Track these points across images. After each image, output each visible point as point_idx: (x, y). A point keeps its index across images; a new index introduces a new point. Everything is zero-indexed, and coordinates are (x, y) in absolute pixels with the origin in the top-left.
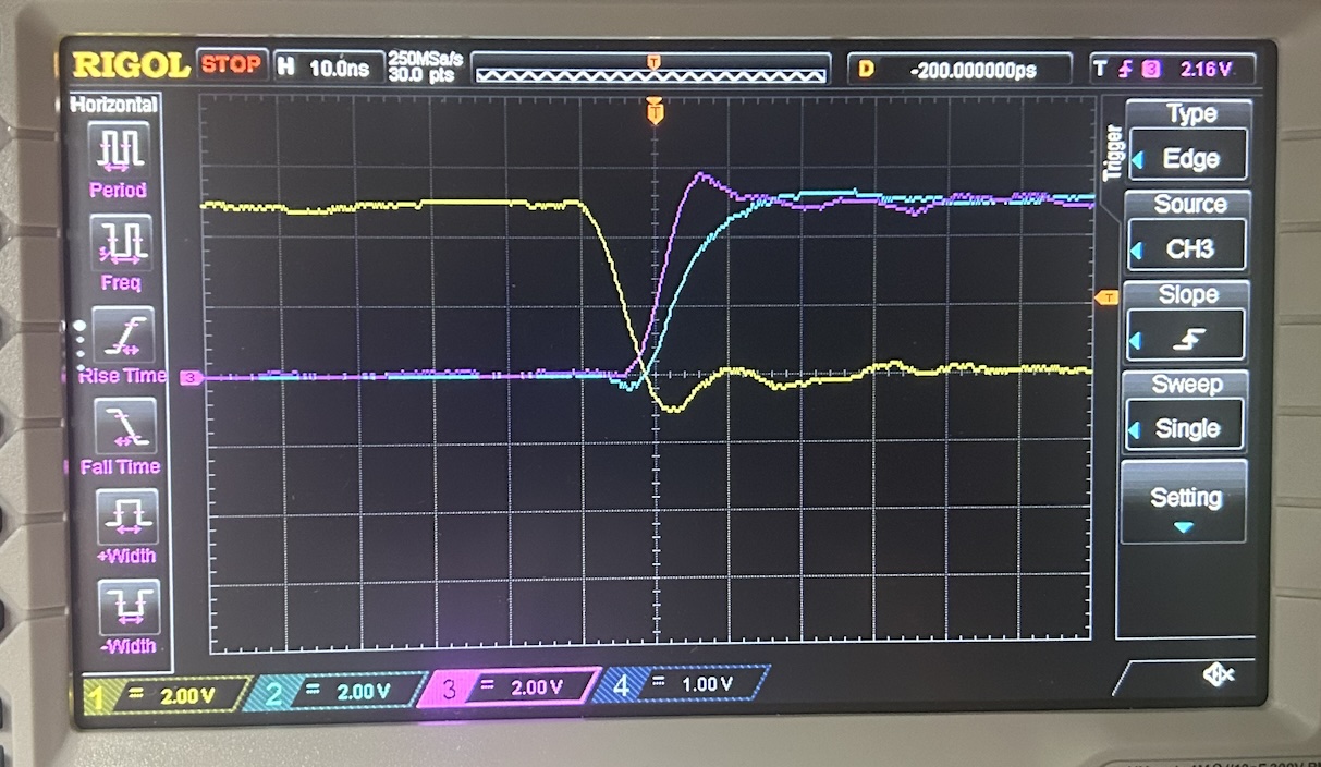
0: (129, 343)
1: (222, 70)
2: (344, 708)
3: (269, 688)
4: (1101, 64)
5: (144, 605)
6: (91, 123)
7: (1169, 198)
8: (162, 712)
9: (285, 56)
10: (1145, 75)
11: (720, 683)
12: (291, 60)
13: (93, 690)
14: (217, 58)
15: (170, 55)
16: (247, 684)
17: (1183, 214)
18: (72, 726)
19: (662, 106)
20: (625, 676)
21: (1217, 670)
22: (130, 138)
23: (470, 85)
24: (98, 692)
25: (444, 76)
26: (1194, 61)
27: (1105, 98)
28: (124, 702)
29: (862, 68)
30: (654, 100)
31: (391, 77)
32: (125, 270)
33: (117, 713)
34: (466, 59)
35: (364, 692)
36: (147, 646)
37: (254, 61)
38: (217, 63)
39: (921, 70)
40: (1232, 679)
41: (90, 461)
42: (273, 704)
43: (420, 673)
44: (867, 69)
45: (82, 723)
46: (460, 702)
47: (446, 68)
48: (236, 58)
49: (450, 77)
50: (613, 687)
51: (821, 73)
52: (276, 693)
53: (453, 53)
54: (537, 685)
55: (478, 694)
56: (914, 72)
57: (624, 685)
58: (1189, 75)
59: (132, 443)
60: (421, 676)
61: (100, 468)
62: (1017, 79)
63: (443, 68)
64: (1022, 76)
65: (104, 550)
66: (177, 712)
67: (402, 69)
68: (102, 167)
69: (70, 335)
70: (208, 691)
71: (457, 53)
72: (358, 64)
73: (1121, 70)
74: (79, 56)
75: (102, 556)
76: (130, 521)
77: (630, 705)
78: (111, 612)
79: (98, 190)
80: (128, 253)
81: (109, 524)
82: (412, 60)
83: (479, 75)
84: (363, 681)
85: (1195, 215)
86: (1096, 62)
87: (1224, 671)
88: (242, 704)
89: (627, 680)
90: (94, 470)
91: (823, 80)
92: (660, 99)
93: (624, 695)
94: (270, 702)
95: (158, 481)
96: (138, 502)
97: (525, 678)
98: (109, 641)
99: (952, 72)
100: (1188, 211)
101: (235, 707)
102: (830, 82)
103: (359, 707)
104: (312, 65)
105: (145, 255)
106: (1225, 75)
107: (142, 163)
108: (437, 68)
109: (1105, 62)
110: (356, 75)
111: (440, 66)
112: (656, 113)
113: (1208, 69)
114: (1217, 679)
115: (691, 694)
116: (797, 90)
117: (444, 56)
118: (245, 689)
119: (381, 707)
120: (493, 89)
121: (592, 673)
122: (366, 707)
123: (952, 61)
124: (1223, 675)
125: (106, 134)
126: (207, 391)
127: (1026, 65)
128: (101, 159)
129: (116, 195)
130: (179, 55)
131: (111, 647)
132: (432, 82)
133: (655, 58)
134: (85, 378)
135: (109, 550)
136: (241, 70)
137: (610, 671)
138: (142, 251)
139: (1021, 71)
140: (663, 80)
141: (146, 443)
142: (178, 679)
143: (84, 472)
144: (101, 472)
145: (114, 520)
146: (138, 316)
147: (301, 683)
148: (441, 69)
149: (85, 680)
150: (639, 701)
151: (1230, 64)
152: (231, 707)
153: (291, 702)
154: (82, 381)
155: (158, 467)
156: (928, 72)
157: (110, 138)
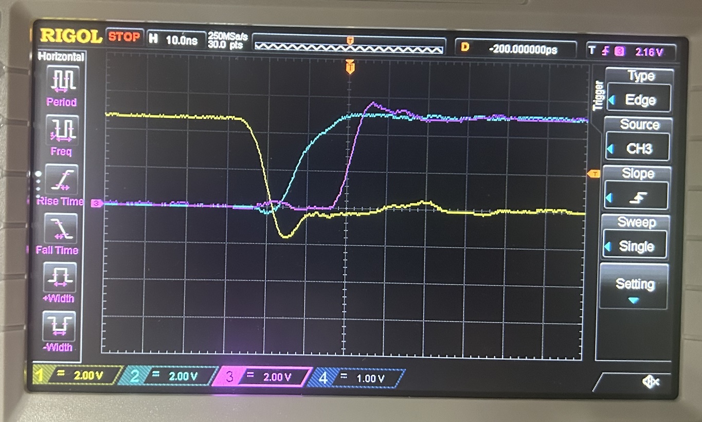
0: (64, 184)
1: (119, 40)
2: (172, 385)
3: (132, 373)
4: (592, 48)
5: (67, 325)
6: (49, 66)
7: (628, 121)
8: (74, 384)
9: (153, 33)
10: (616, 54)
11: (377, 378)
12: (156, 35)
13: (38, 370)
14: (117, 33)
15: (92, 31)
16: (121, 370)
17: (636, 130)
18: (25, 390)
19: (354, 64)
20: (325, 373)
21: (650, 379)
22: (69, 74)
23: (252, 51)
24: (41, 371)
25: (237, 46)
26: (643, 47)
27: (594, 66)
28: (54, 377)
29: (463, 46)
30: (350, 61)
31: (209, 46)
32: (64, 144)
33: (50, 383)
34: (250, 37)
35: (183, 376)
36: (67, 347)
37: (137, 35)
38: (117, 36)
39: (495, 49)
40: (658, 384)
41: (41, 247)
42: (134, 381)
43: (214, 367)
44: (465, 47)
45: (31, 388)
46: (235, 384)
47: (238, 42)
48: (127, 33)
49: (241, 46)
50: (319, 378)
51: (441, 49)
52: (136, 375)
53: (243, 34)
54: (277, 376)
55: (245, 379)
56: (491, 49)
57: (325, 377)
58: (639, 55)
59: (64, 238)
60: (215, 369)
61: (46, 251)
62: (547, 54)
63: (237, 41)
64: (550, 53)
65: (47, 294)
66: (83, 384)
67: (215, 41)
68: (54, 90)
69: (33, 179)
70: (100, 373)
71: (245, 33)
72: (192, 38)
73: (603, 51)
74: (44, 30)
75: (45, 298)
76: (61, 279)
77: (327, 388)
78: (49, 329)
79: (51, 102)
80: (66, 136)
81: (50, 281)
82: (221, 37)
83: (256, 46)
84: (183, 370)
85: (642, 131)
86: (589, 47)
87: (654, 380)
88: (118, 381)
89: (327, 374)
90: (43, 252)
91: (441, 52)
92: (353, 60)
93: (325, 383)
94: (132, 380)
95: (77, 259)
96: (66, 270)
97: (271, 372)
98: (48, 344)
99: (511, 50)
100: (638, 128)
101: (113, 382)
102: (446, 53)
103: (180, 385)
104: (167, 38)
105: (75, 137)
106: (659, 55)
107: (75, 88)
108: (234, 41)
109: (594, 47)
110: (190, 44)
111: (235, 40)
112: (351, 68)
113: (650, 52)
114: (650, 384)
115: (362, 384)
116: (427, 57)
117: (238, 35)
118: (119, 373)
119: (193, 385)
120: (264, 53)
121: (308, 370)
122: (184, 385)
123: (512, 44)
124: (653, 382)
125: (56, 72)
126: (105, 211)
127: (552, 47)
128: (53, 85)
129: (60, 105)
130: (97, 31)
131: (48, 347)
132: (231, 49)
133: (351, 39)
134: (40, 202)
135: (49, 295)
136: (129, 40)
137: (318, 370)
138: (73, 135)
139: (549, 51)
140: (355, 50)
141: (71, 237)
142: (84, 366)
143: (38, 253)
144: (47, 253)
145: (52, 278)
146: (70, 169)
147: (149, 371)
148: (236, 42)
149: (34, 365)
150: (333, 386)
151: (662, 50)
152: (111, 382)
153: (144, 381)
154: (38, 204)
155: (77, 251)
156: (498, 50)
157: (58, 74)
